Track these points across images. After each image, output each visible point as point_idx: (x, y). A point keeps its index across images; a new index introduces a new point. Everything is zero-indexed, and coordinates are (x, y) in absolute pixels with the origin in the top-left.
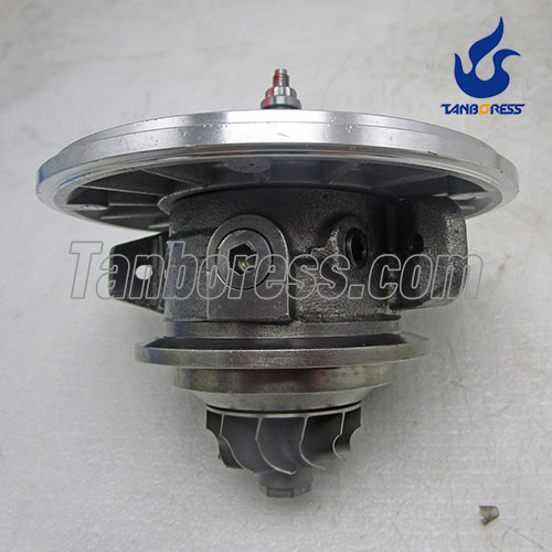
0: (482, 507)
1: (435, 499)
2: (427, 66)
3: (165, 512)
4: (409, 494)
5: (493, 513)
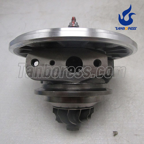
0: (113, 132)
1: (102, 130)
2: (100, 17)
3: (31, 134)
4: (95, 129)
5: (117, 133)
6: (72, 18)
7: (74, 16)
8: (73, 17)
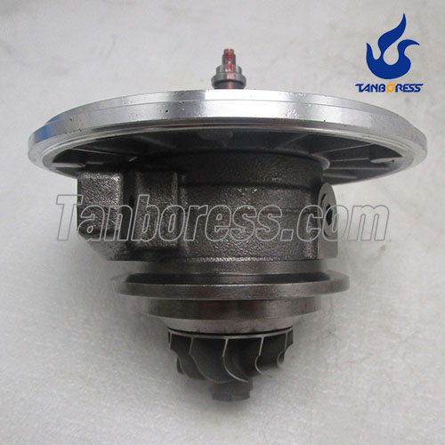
6: (223, 53)
7: (229, 47)
8: (226, 51)
